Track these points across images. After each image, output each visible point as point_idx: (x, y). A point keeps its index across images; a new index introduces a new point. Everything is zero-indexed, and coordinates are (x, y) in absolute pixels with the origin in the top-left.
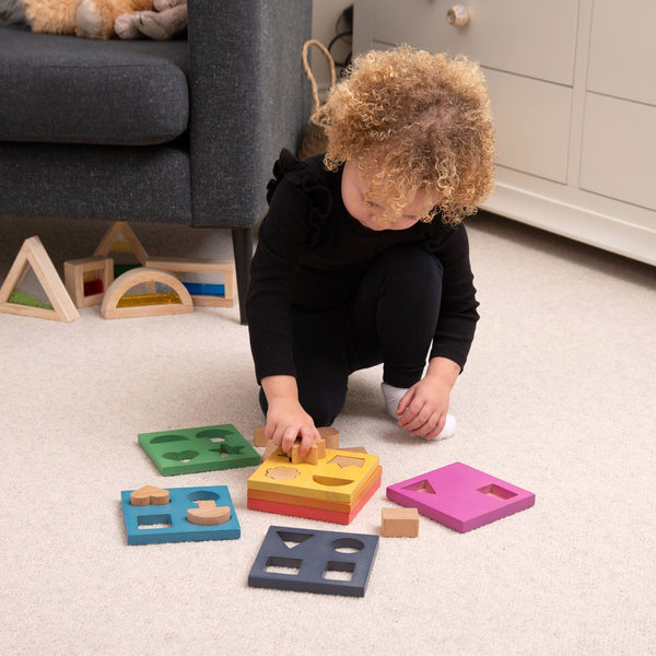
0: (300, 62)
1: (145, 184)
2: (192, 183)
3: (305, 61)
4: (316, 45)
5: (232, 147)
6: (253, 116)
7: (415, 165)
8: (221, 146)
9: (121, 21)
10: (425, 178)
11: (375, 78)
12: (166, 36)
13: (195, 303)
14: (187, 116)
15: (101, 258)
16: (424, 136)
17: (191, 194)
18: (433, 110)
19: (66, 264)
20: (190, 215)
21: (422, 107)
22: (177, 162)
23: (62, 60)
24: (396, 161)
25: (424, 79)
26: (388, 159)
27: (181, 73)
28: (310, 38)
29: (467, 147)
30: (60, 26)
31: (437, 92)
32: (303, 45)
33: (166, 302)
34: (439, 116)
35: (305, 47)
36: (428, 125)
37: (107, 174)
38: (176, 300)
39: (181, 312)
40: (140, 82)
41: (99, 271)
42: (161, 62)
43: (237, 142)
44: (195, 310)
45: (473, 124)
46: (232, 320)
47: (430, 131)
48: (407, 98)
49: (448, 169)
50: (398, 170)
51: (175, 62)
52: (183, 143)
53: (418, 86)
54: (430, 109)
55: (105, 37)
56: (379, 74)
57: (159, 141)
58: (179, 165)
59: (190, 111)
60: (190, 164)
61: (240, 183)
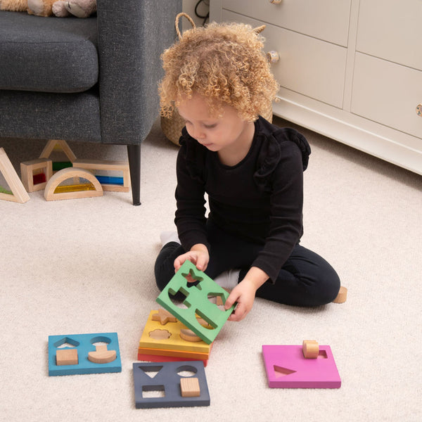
0: (173, 29)
1: (71, 117)
2: (101, 116)
3: (177, 27)
4: (185, 16)
5: (126, 94)
6: (140, 75)
8: (119, 94)
9: (56, 5)
12: (86, 15)
13: (104, 189)
14: (97, 75)
15: (44, 160)
17: (101, 123)
19: (21, 164)
20: (100, 137)
22: (91, 103)
23: (16, 38)
27: (93, 46)
28: (181, 11)
30: (17, 6)
32: (176, 16)
33: (86, 189)
35: (177, 18)
37: (46, 110)
38: (92, 188)
39: (96, 196)
40: (66, 53)
41: (43, 169)
42: (80, 39)
43: (129, 91)
44: (104, 194)
46: (128, 202)
51: (89, 39)
52: (95, 90)
55: (46, 16)
57: (79, 91)
58: (93, 105)
59: (99, 70)
60: (100, 104)
61: (132, 117)
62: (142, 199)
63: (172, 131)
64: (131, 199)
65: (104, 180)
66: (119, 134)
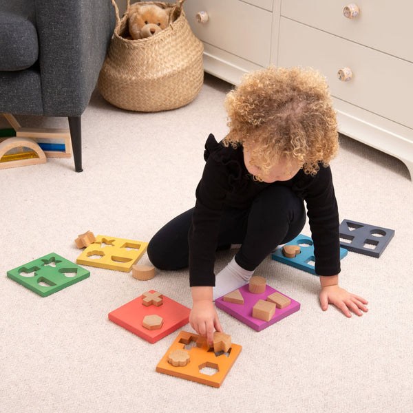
1: (13, 92)
2: (42, 91)
5: (66, 70)
6: (78, 52)
7: (278, 141)
8: (59, 70)
10: (286, 149)
11: (249, 89)
13: (47, 156)
14: (37, 54)
16: (284, 123)
17: (42, 97)
18: (289, 106)
20: (42, 110)
21: (281, 105)
22: (33, 78)
24: (266, 141)
25: (281, 86)
26: (260, 140)
27: (33, 27)
29: (313, 127)
31: (290, 93)
33: (30, 157)
34: (293, 109)
36: (286, 115)
38: (35, 155)
39: (40, 163)
40: (7, 35)
42: (20, 20)
43: (69, 68)
44: (48, 161)
45: (317, 110)
46: (70, 168)
47: (287, 120)
48: (270, 100)
49: (300, 142)
50: (266, 146)
51: (29, 19)
52: (36, 67)
53: (278, 91)
54: (287, 105)
56: (252, 86)
57: (20, 69)
58: (34, 80)
59: (39, 49)
60: (41, 80)
61: (72, 92)
62: (84, 165)
63: (109, 93)
64: (73, 165)
65: (46, 147)
66: (60, 107)
